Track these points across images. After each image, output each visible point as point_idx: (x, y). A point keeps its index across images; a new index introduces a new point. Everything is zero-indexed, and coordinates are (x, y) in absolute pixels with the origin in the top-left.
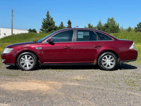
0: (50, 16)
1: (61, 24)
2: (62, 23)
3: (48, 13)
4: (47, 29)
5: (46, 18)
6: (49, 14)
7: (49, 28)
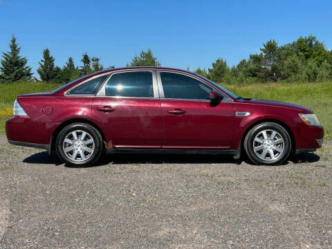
0: (18, 47)
1: (68, 62)
2: (71, 60)
3: (14, 41)
4: (12, 75)
5: (10, 51)
6: (16, 43)
7: (15, 73)
